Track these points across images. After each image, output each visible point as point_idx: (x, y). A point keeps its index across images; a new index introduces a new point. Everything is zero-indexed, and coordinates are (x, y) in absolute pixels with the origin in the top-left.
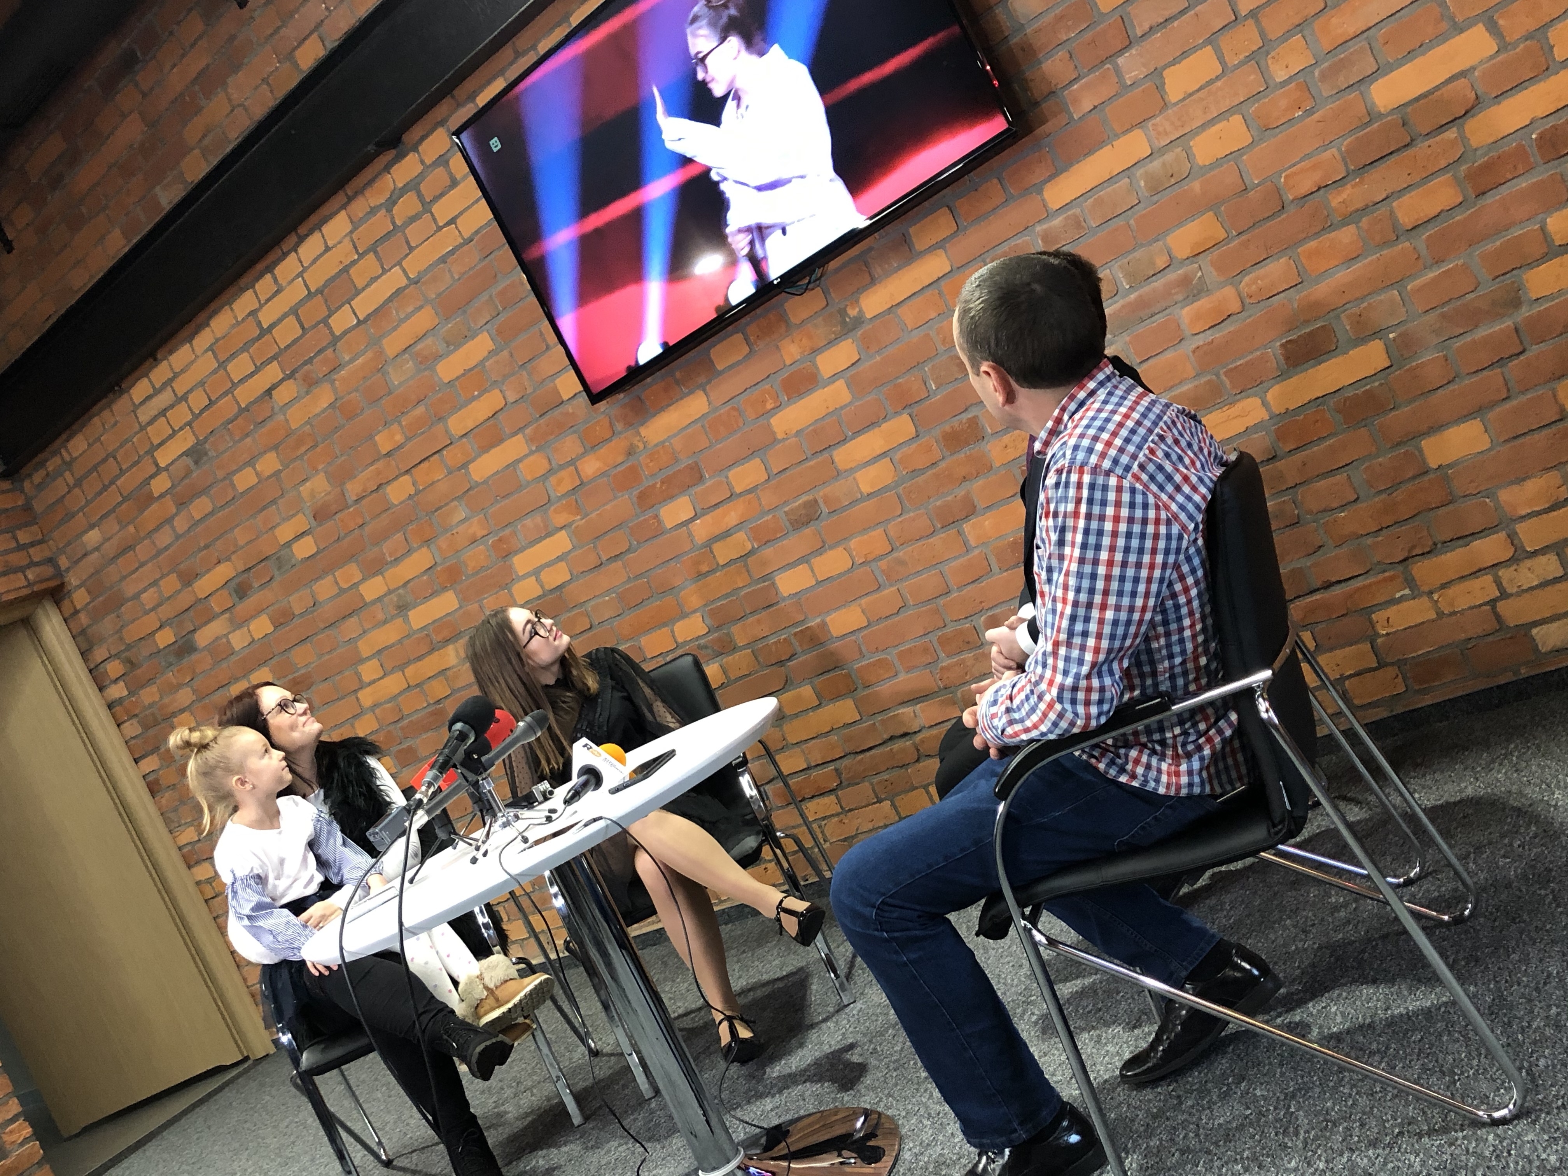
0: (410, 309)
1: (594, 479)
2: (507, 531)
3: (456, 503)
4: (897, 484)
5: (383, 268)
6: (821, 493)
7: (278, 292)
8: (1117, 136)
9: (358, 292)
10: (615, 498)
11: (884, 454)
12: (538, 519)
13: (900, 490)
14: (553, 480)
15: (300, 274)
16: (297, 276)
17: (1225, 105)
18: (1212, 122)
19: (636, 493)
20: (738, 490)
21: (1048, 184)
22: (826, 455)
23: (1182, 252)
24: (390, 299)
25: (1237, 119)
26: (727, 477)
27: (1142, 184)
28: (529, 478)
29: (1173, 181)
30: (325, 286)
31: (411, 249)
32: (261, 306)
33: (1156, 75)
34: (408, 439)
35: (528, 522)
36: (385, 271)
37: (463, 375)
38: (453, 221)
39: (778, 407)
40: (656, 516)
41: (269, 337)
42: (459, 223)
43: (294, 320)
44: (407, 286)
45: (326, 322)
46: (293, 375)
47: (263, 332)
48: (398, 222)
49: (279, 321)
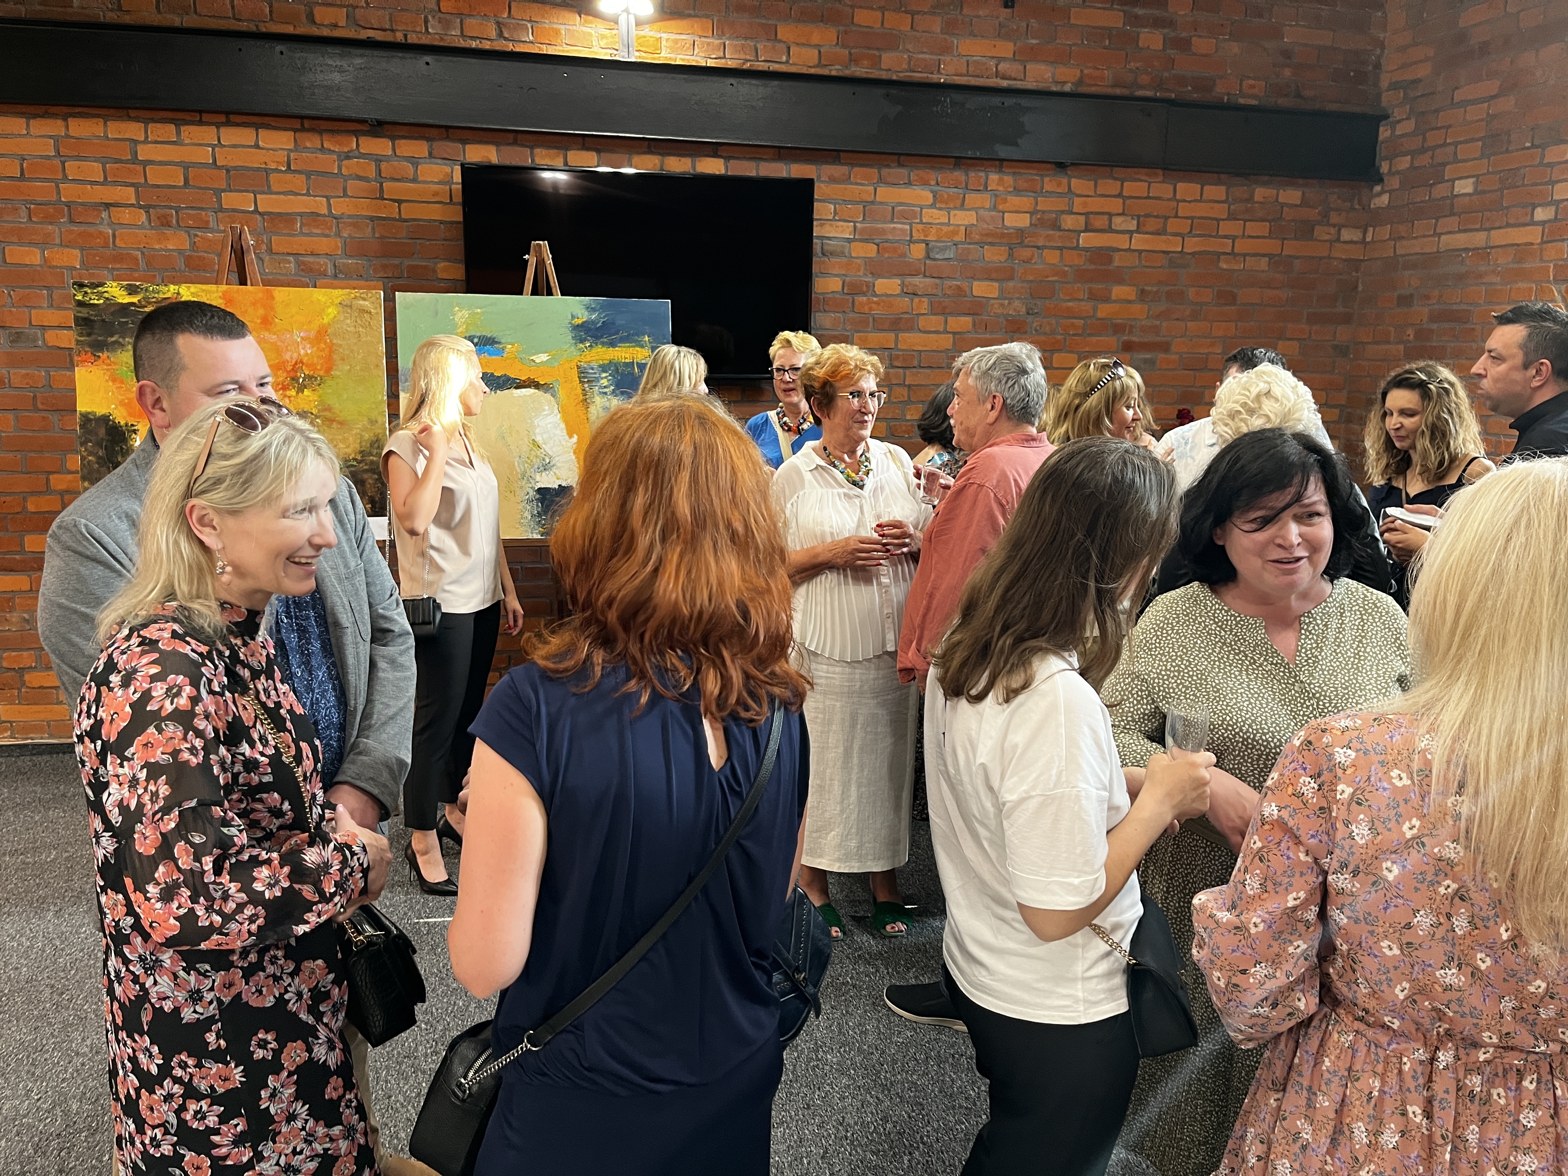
0: (319, 231)
5: (308, 190)
7: (173, 143)
9: (269, 192)
15: (214, 147)
16: (209, 145)
24: (301, 214)
30: (235, 168)
31: (345, 195)
32: (146, 141)
36: (308, 194)
38: (400, 202)
41: (140, 168)
42: (403, 205)
43: (180, 171)
44: (324, 215)
45: (218, 192)
46: (147, 208)
47: (135, 160)
48: (344, 171)
49: (161, 163)
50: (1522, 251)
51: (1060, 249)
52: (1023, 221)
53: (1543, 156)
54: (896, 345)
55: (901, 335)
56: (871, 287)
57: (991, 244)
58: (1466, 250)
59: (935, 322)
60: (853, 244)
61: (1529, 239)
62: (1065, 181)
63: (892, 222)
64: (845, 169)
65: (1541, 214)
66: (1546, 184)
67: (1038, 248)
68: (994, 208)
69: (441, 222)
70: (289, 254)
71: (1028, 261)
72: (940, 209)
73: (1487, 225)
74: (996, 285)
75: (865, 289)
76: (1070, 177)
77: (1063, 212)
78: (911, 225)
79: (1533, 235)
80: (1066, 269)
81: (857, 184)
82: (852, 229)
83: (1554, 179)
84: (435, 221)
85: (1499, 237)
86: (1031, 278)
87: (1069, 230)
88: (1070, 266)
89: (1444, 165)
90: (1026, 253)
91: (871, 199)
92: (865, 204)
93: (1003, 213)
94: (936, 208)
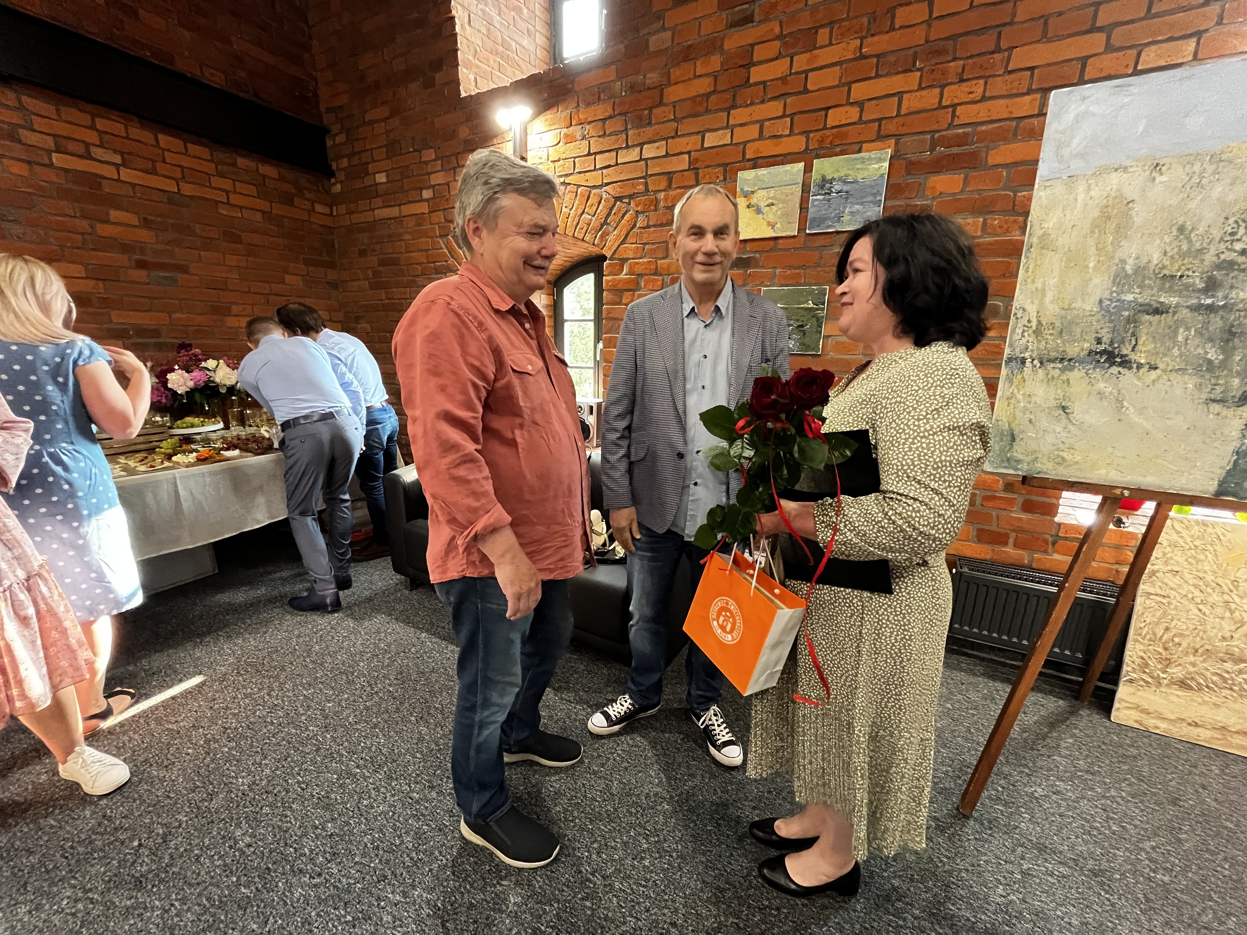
50: (419, 218)
53: (421, 158)
58: (390, 219)
61: (422, 211)
65: (427, 194)
66: (425, 174)
73: (398, 202)
79: (424, 208)
83: (429, 171)
85: (407, 210)
89: (368, 163)
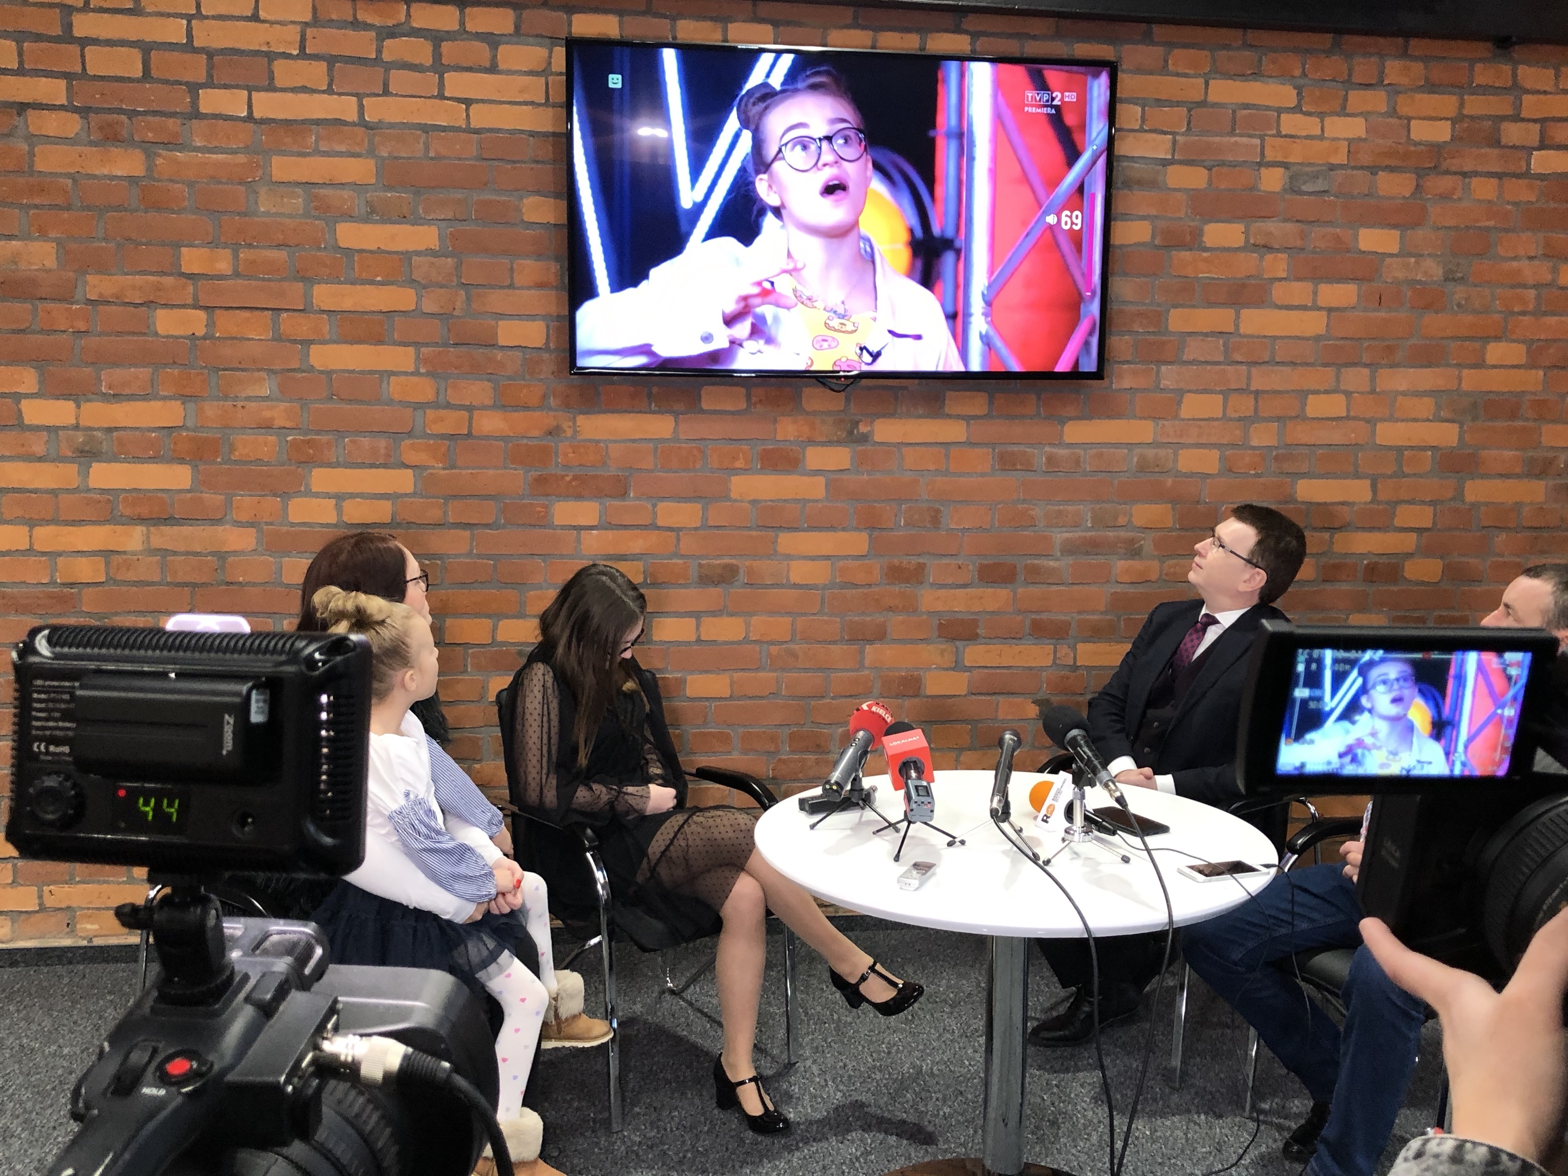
0: (343, 148)
1: (487, 437)
2: (324, 438)
3: (264, 374)
4: (825, 587)
5: (330, 85)
6: (747, 563)
8: (1135, 417)
9: (271, 88)
10: (506, 468)
11: (827, 558)
12: (382, 443)
13: (827, 592)
14: (431, 414)
15: (189, 18)
17: (1213, 440)
18: (1198, 446)
19: (534, 474)
20: (660, 523)
21: (1071, 422)
22: (771, 534)
23: (1138, 521)
24: (318, 122)
25: (1216, 453)
26: (654, 506)
27: (1135, 459)
28: (397, 397)
29: (1157, 470)
30: (221, 52)
31: (386, 92)
33: (1181, 392)
34: (237, 274)
35: (365, 442)
36: (329, 91)
37: (371, 252)
38: (468, 102)
39: (745, 471)
40: (546, 507)
41: (75, 49)
42: (474, 108)
43: (137, 56)
44: (353, 124)
45: (193, 89)
46: (84, 112)
47: (67, 37)
48: (386, 57)
49: (109, 43)
51: (1499, 176)
52: (1442, 132)
54: (1237, 326)
55: (1245, 312)
56: (1197, 234)
57: (1391, 169)
59: (1300, 292)
60: (1171, 169)
62: (1507, 68)
63: (1232, 133)
64: (1158, 51)
67: (1465, 175)
68: (1393, 112)
69: (532, 134)
70: (298, 184)
71: (1446, 197)
72: (1309, 114)
74: (1396, 233)
75: (1188, 238)
76: (1515, 63)
77: (1504, 118)
78: (1262, 138)
80: (1509, 207)
81: (1178, 75)
82: (1169, 145)
84: (522, 132)
86: (1452, 223)
87: (1514, 147)
88: (1515, 204)
90: (1445, 183)
91: (1199, 97)
92: (1193, 106)
93: (1409, 119)
94: (1301, 112)
